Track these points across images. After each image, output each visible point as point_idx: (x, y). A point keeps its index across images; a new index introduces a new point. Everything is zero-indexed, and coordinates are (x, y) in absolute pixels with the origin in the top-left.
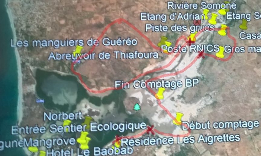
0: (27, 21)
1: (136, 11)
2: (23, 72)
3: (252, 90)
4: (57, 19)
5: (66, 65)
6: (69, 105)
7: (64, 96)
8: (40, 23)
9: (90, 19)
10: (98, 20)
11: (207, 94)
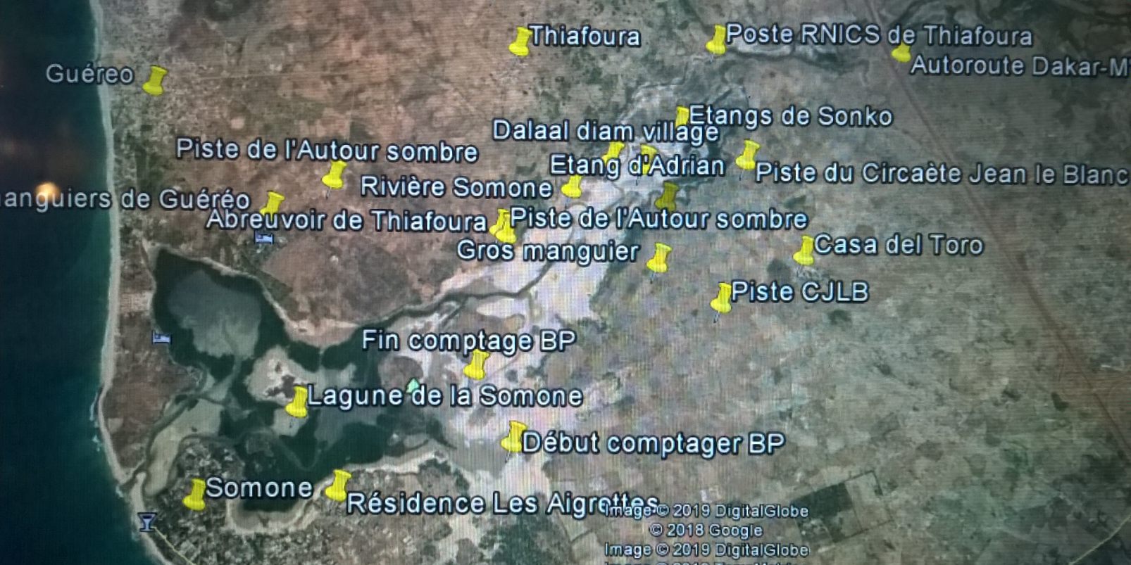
0: (147, 112)
1: (438, 109)
2: (123, 254)
3: (738, 377)
4: (225, 115)
5: (238, 248)
6: (237, 360)
7: (224, 332)
8: (179, 121)
9: (311, 123)
10: (332, 128)
11: (608, 374)
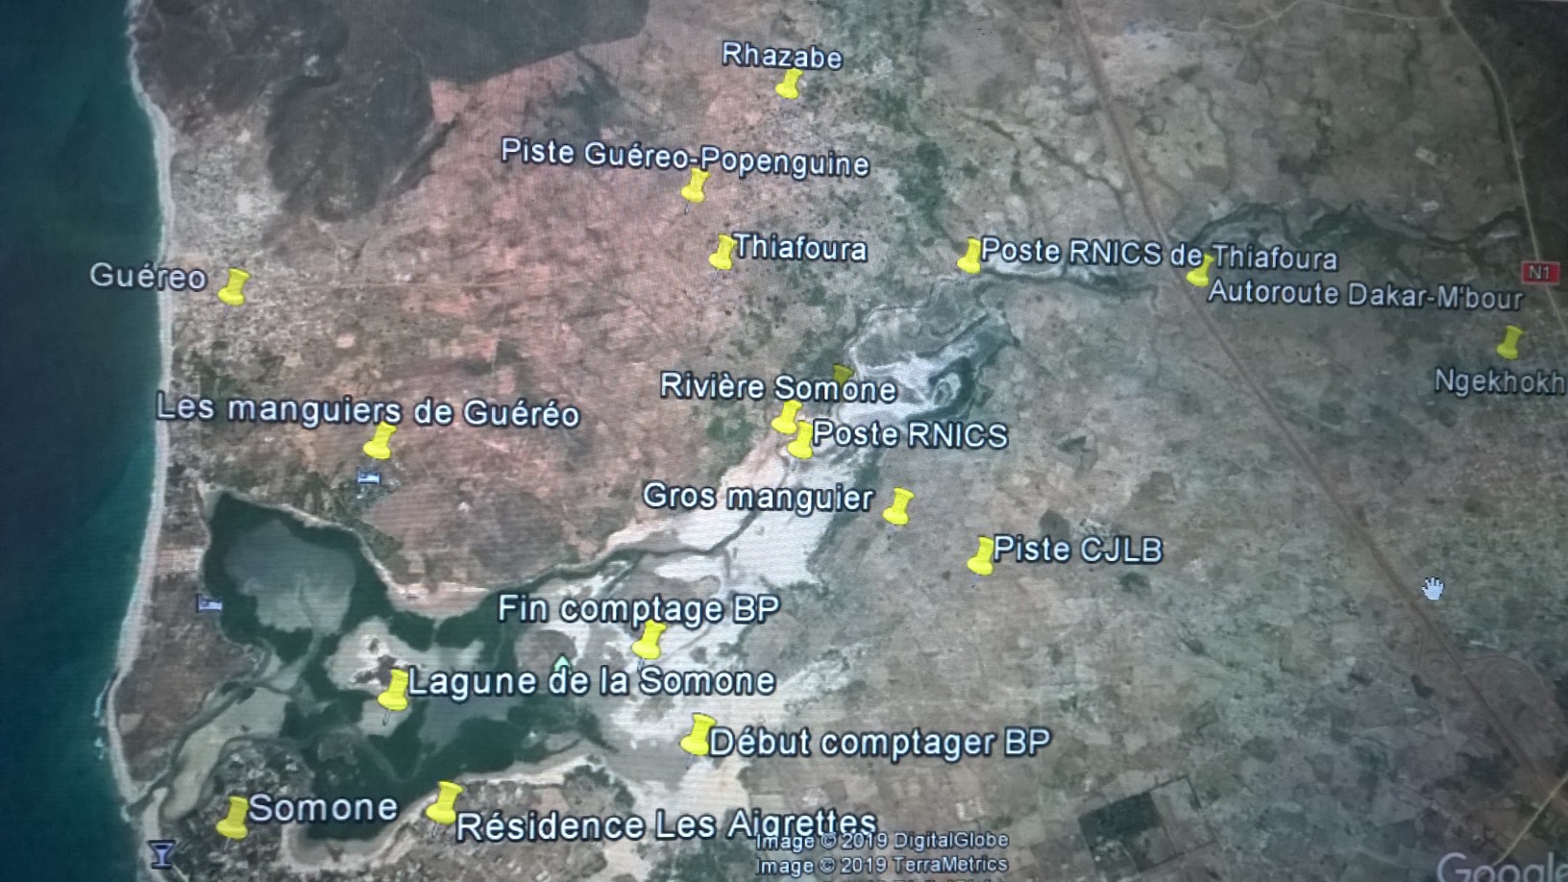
0: (222, 326)
1: (613, 329)
2: (168, 500)
3: (1005, 655)
4: (329, 331)
5: (331, 492)
6: (316, 636)
7: (302, 599)
8: (266, 339)
9: (444, 342)
10: (473, 348)
11: (831, 652)
